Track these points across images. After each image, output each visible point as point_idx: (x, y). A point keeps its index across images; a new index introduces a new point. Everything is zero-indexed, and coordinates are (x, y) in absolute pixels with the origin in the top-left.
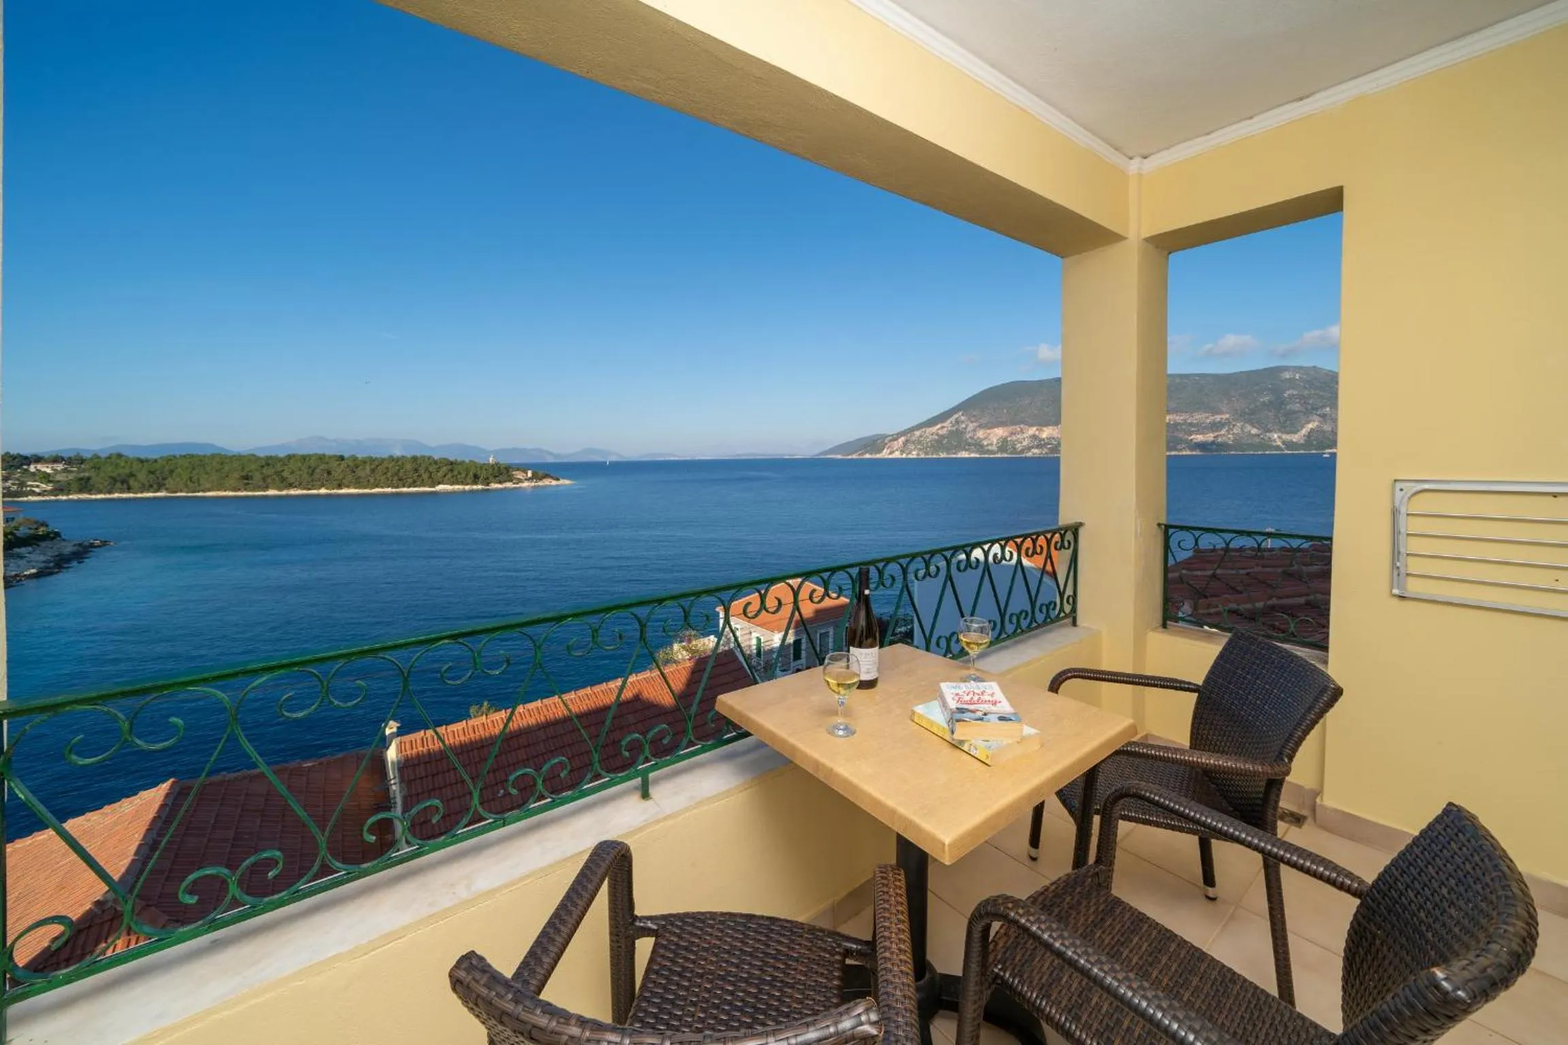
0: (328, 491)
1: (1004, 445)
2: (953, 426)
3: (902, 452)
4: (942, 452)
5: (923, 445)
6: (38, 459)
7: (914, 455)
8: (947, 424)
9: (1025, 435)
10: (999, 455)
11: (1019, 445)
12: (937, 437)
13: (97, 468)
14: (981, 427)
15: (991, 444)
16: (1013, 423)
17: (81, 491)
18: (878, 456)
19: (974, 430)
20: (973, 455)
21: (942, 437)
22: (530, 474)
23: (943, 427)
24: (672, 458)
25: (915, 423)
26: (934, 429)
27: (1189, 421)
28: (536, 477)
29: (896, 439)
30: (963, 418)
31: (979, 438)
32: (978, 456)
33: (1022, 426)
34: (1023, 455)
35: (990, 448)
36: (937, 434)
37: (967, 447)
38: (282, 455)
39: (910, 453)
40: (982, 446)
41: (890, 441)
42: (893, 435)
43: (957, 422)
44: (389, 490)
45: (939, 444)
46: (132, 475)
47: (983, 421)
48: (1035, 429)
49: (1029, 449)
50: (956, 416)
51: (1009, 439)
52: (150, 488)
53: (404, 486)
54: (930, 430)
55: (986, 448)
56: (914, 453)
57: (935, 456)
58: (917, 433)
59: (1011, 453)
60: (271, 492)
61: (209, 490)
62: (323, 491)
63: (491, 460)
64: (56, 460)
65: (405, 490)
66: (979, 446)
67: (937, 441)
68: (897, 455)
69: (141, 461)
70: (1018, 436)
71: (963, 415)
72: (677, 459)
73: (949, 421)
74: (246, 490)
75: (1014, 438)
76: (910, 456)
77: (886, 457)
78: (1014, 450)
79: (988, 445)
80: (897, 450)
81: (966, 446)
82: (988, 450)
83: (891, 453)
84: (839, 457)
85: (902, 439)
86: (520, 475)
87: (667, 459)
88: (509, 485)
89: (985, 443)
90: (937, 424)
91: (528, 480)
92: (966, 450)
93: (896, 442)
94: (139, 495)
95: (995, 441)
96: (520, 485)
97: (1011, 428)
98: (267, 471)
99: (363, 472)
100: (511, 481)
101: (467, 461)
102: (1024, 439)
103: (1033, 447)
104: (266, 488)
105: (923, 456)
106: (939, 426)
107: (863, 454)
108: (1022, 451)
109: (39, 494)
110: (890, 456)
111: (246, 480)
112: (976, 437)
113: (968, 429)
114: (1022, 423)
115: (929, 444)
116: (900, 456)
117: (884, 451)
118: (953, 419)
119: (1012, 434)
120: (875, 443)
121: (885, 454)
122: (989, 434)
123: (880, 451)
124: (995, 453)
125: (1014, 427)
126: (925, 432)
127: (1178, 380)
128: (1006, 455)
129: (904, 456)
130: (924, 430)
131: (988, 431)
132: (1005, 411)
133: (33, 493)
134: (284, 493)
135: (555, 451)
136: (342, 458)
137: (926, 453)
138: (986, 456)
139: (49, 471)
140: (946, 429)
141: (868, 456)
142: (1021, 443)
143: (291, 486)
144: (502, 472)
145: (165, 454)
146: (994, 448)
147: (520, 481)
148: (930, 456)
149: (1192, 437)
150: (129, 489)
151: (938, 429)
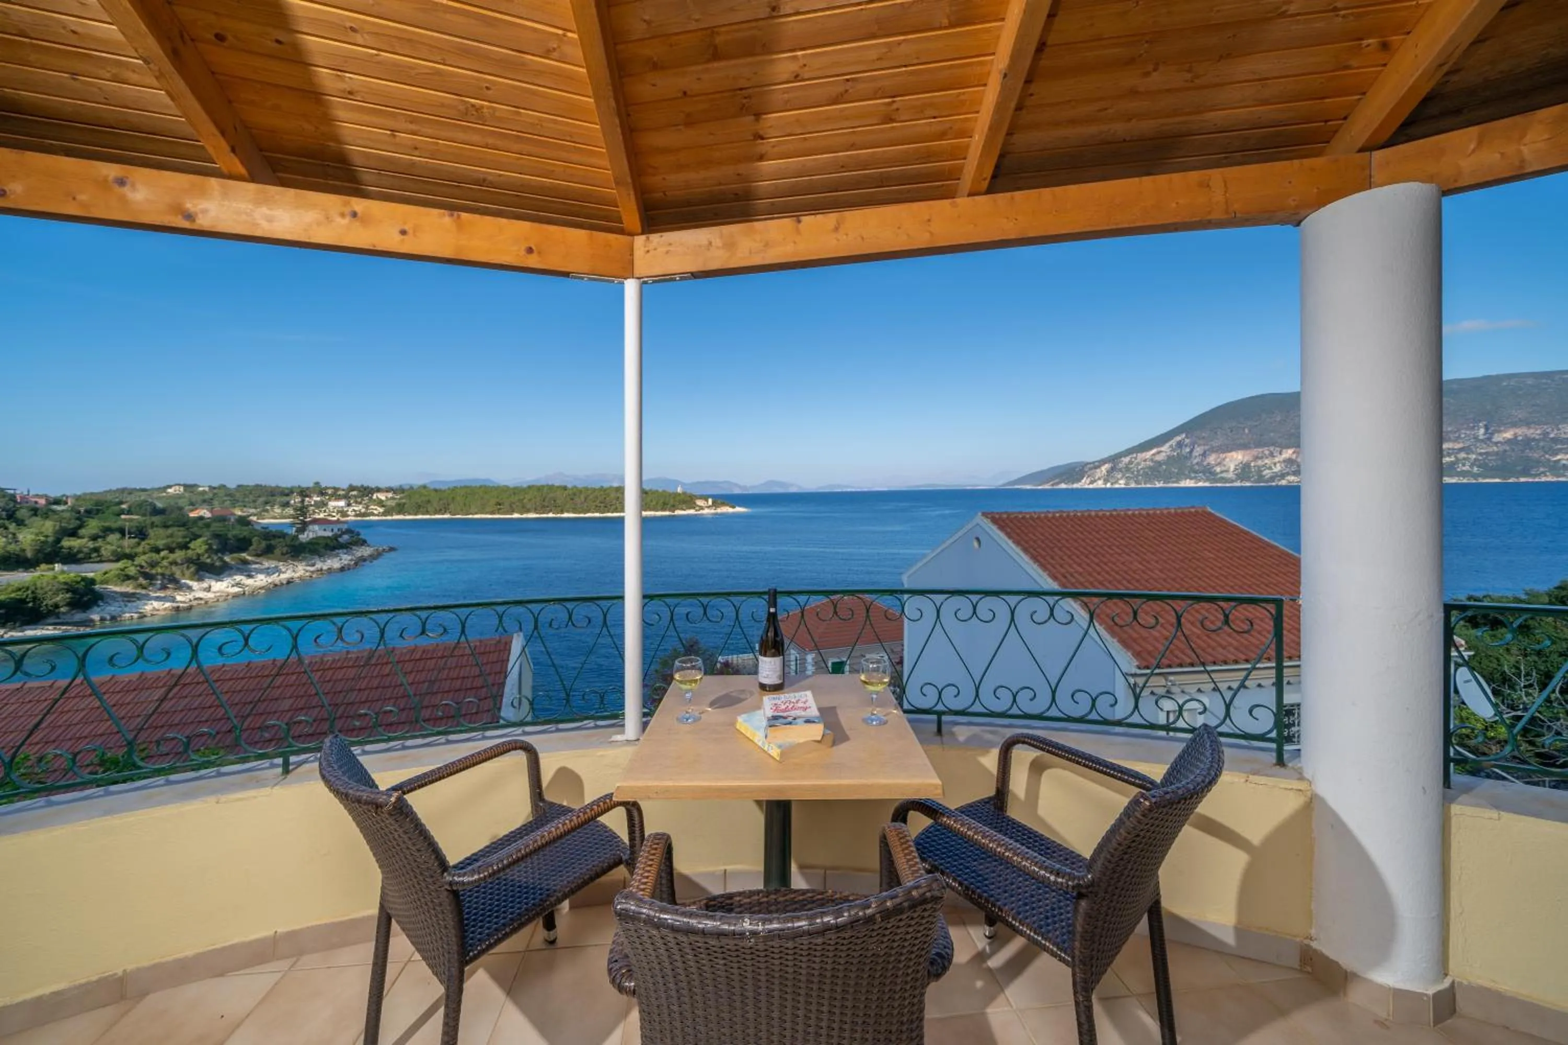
0: (554, 515)
1: (1244, 471)
2: (1173, 450)
3: (1106, 481)
4: (1159, 481)
5: (1133, 473)
6: (378, 490)
7: (1121, 484)
8: (1165, 448)
9: (1277, 460)
10: (1238, 484)
11: (1267, 471)
12: (1152, 464)
13: (409, 497)
14: (1213, 450)
15: (1227, 471)
16: (1258, 445)
17: (399, 513)
18: (1075, 486)
19: (1204, 455)
20: (1200, 484)
21: (1159, 463)
22: (710, 501)
23: (1159, 453)
24: (849, 490)
25: (1123, 448)
26: (1148, 455)
27: (1552, 436)
28: (715, 504)
29: (1099, 467)
30: (1187, 441)
31: (1209, 464)
32: (1207, 484)
33: (1272, 449)
34: (1274, 484)
35: (1224, 475)
36: (1152, 460)
37: (1193, 475)
38: (525, 486)
39: (1116, 482)
40: (1214, 474)
41: (1091, 469)
42: (1093, 463)
43: (1180, 445)
44: (597, 515)
45: (1155, 471)
46: (429, 501)
47: (1215, 443)
48: (1290, 451)
49: (1283, 476)
50: (1178, 438)
51: (1252, 464)
52: (439, 512)
53: (608, 512)
54: (1141, 456)
55: (1219, 476)
56: (1122, 482)
57: (1148, 486)
58: (1126, 460)
59: (1255, 482)
60: (516, 516)
61: (476, 513)
62: (551, 515)
63: (679, 490)
64: (388, 490)
65: (609, 515)
66: (1209, 472)
67: (1150, 468)
68: (1100, 484)
69: (436, 490)
70: (1266, 461)
71: (1187, 437)
72: (853, 490)
73: (1167, 445)
74: (499, 513)
75: (1260, 463)
76: (1117, 486)
77: (1086, 486)
78: (1261, 478)
79: (1222, 472)
80: (1099, 479)
81: (1192, 472)
82: (1223, 478)
83: (1092, 482)
84: (1028, 487)
85: (1105, 468)
86: (700, 503)
87: (845, 490)
88: (692, 512)
89: (1218, 469)
90: (1151, 449)
91: (709, 507)
92: (1191, 479)
93: (1098, 470)
94: (433, 517)
95: (1232, 468)
96: (701, 512)
97: (1255, 452)
98: (515, 499)
99: (579, 500)
100: (694, 508)
101: (660, 490)
102: (1275, 464)
103: (1288, 474)
104: (512, 512)
105: (1133, 485)
106: (1154, 451)
107: (1058, 483)
108: (1272, 479)
109: (378, 515)
110: (1091, 486)
111: (499, 507)
112: (1205, 463)
113: (1195, 454)
114: (1273, 444)
115: (1141, 472)
116: (1103, 486)
117: (1083, 481)
118: (1173, 442)
119: (1256, 458)
120: (1075, 471)
121: (1084, 484)
122: (1224, 459)
123: (1079, 480)
124: (1232, 481)
125: (1260, 450)
126: (1136, 458)
127: (1530, 382)
128: (1248, 484)
129: (1109, 485)
130: (1135, 455)
131: (1222, 456)
132: (1247, 431)
133: (373, 514)
134: (524, 516)
135: (741, 483)
136: (565, 488)
137: (1137, 482)
138: (1219, 485)
139: (383, 498)
140: (1164, 454)
141: (1063, 486)
142: (1270, 468)
143: (528, 511)
144: (688, 500)
145: (451, 486)
146: (1231, 475)
147: (702, 508)
148: (1143, 486)
149: (1559, 457)
150: (427, 513)
151: (1154, 455)
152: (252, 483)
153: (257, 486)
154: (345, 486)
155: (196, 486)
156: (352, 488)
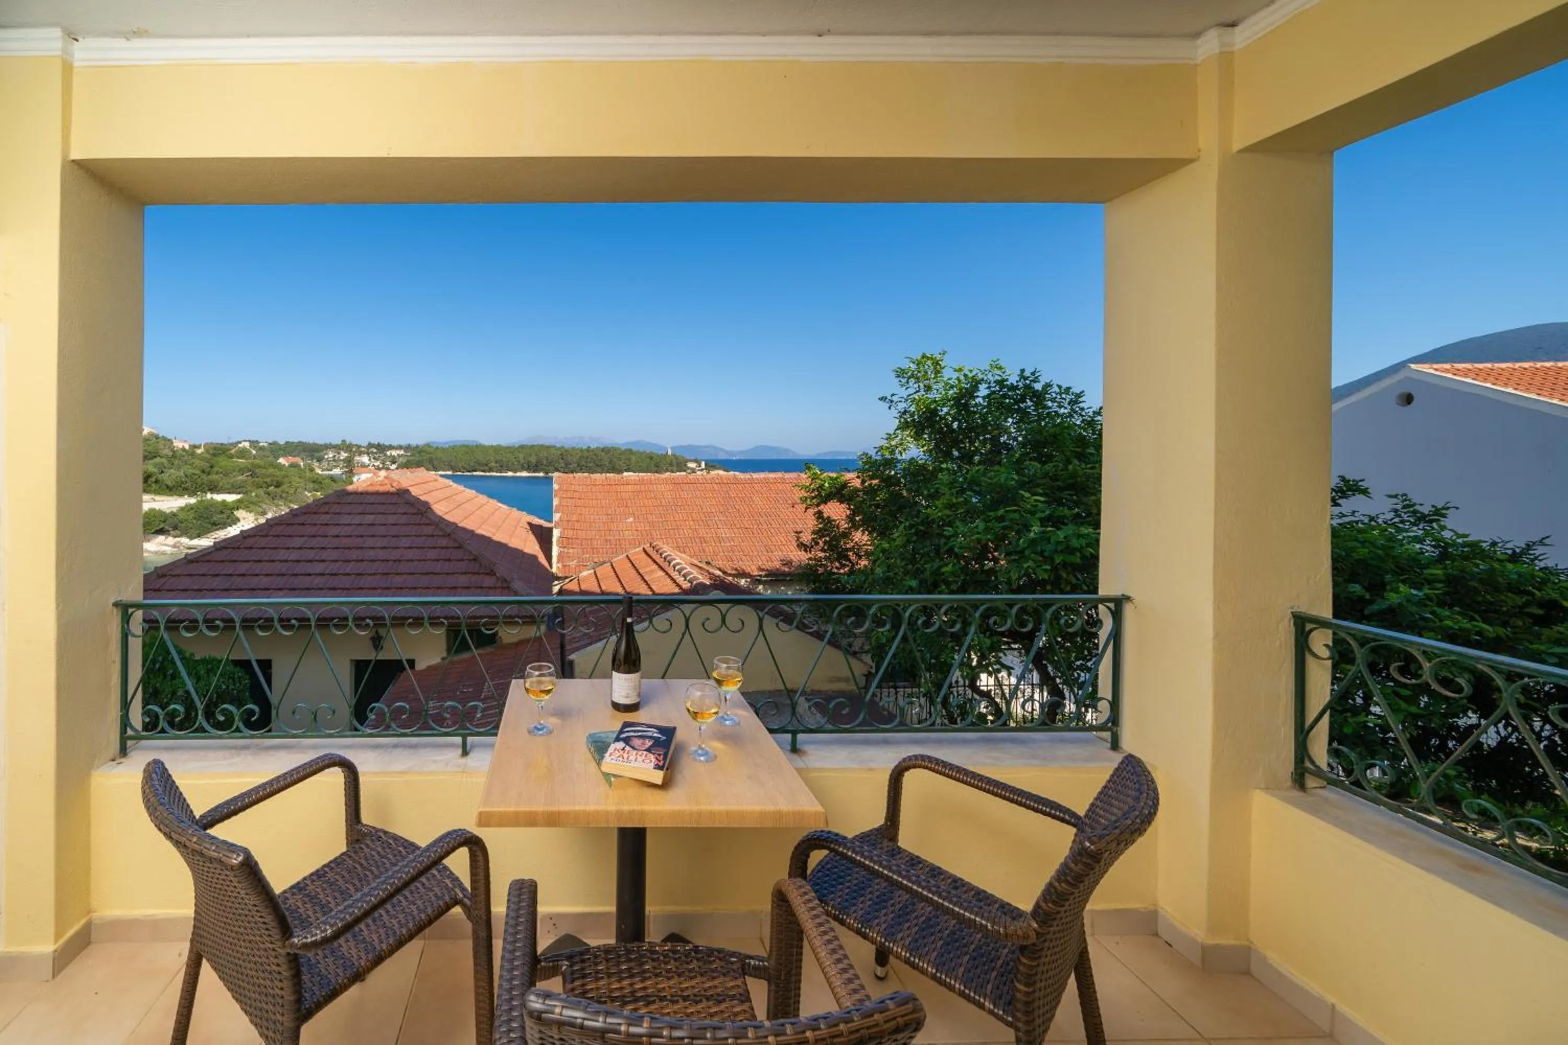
6: (391, 447)
22: (703, 465)
38: (516, 446)
64: (400, 448)
145: (451, 444)
152: (296, 441)
153: (300, 442)
154: (365, 444)
155: (257, 442)
156: (371, 445)
